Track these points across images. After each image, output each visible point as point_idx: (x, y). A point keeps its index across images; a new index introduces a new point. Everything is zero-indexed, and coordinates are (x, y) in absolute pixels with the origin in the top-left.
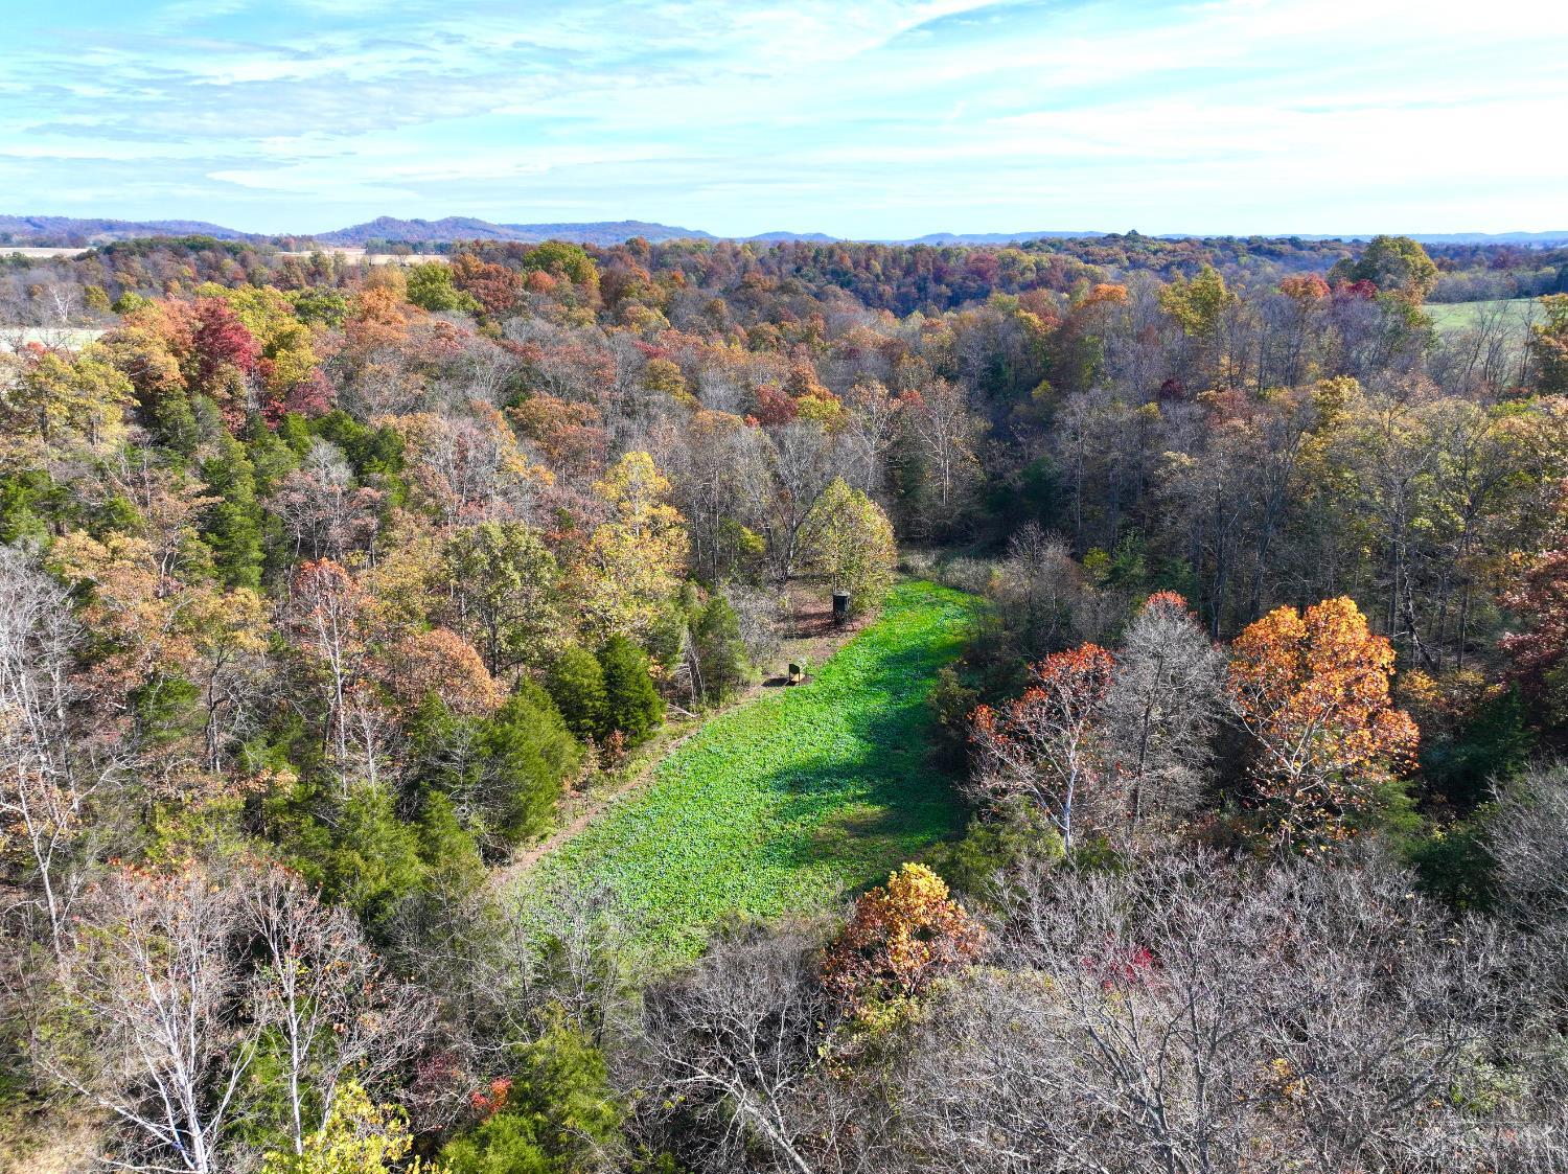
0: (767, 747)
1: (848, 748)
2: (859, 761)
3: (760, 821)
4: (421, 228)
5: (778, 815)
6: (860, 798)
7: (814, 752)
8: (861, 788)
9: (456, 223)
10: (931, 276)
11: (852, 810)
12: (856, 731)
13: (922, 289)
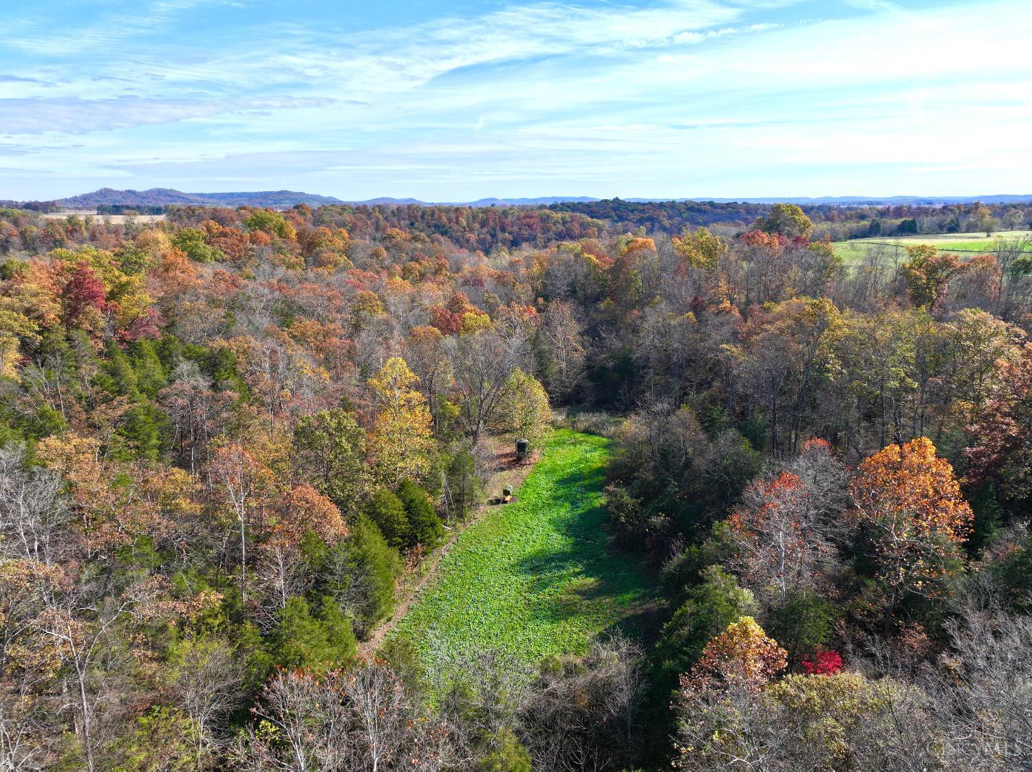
0: (506, 546)
1: (559, 542)
2: (568, 549)
3: (522, 595)
4: (134, 196)
5: (531, 590)
6: (579, 574)
7: (538, 547)
8: (577, 567)
10: (498, 228)
11: (577, 582)
12: (559, 530)
13: (493, 236)
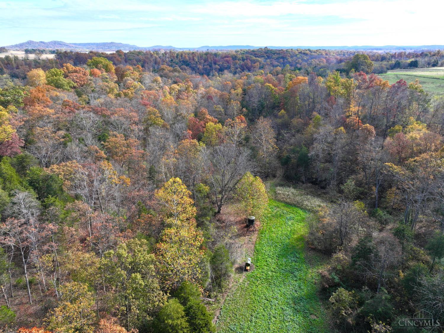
4: (43, 44)
9: (55, 43)
10: (213, 62)
13: (211, 66)
